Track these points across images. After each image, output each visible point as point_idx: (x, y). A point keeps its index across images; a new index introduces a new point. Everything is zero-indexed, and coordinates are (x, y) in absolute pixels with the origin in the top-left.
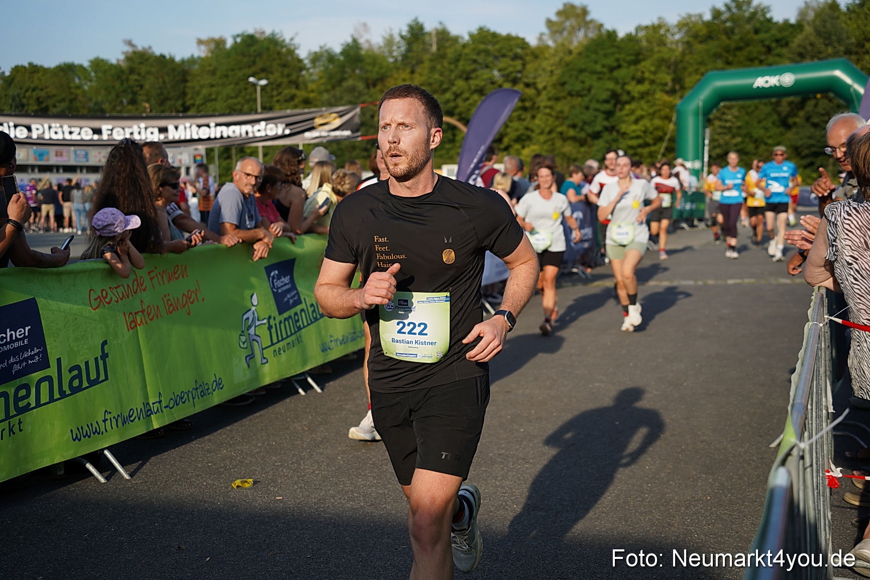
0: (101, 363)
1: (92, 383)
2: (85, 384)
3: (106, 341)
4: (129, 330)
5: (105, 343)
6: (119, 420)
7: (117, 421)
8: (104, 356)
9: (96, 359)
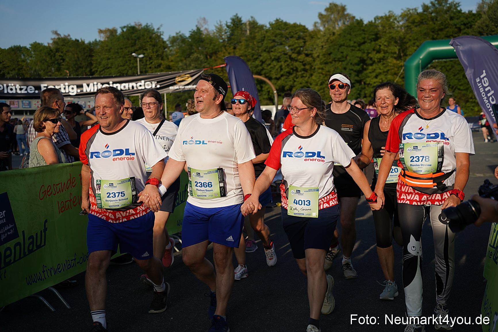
0: (43, 234)
1: (39, 247)
2: (35, 248)
3: (47, 220)
4: (60, 213)
5: (46, 221)
6: (52, 271)
7: (51, 272)
8: (45, 230)
9: (41, 231)
